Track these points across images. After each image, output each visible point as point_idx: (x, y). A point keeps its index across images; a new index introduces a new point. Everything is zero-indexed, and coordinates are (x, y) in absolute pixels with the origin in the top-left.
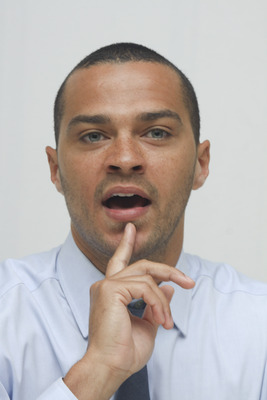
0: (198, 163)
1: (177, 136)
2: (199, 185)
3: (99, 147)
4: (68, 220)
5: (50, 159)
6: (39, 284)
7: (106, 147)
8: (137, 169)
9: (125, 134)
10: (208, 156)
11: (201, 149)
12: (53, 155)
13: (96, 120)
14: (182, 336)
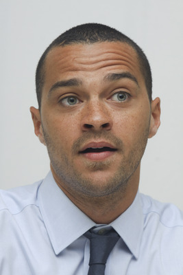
0: (152, 117)
5: (34, 117)
6: (22, 209)
7: (81, 109)
8: (106, 126)
9: (95, 99)
10: (159, 110)
11: (154, 104)
12: (37, 114)
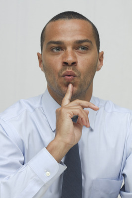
0: (99, 61)
1: (91, 50)
2: (99, 69)
3: (59, 54)
4: (46, 83)
5: (39, 58)
6: (34, 110)
7: (62, 54)
8: (74, 64)
9: (69, 49)
10: (103, 58)
11: (100, 55)
12: (40, 56)
13: (58, 43)
14: (92, 130)
